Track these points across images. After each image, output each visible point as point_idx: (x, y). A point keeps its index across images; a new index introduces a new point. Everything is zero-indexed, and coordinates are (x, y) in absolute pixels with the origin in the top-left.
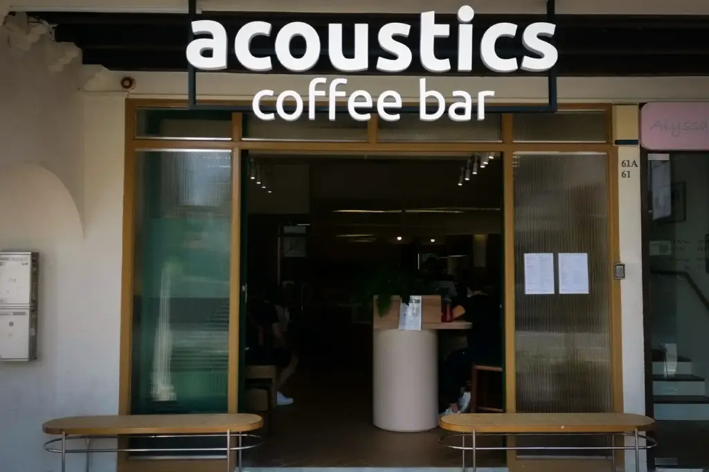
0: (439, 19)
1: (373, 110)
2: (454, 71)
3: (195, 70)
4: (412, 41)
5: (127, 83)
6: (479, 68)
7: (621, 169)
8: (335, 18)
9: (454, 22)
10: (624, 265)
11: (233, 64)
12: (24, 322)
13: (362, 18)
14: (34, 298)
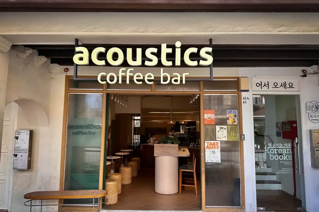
0: (168, 47)
1: (143, 81)
2: (174, 65)
3: (77, 65)
4: (158, 55)
5: (66, 70)
6: (183, 64)
7: (243, 100)
8: (129, 46)
9: (174, 47)
10: (244, 135)
11: (91, 63)
12: (26, 155)
13: (139, 46)
14: (30, 146)
